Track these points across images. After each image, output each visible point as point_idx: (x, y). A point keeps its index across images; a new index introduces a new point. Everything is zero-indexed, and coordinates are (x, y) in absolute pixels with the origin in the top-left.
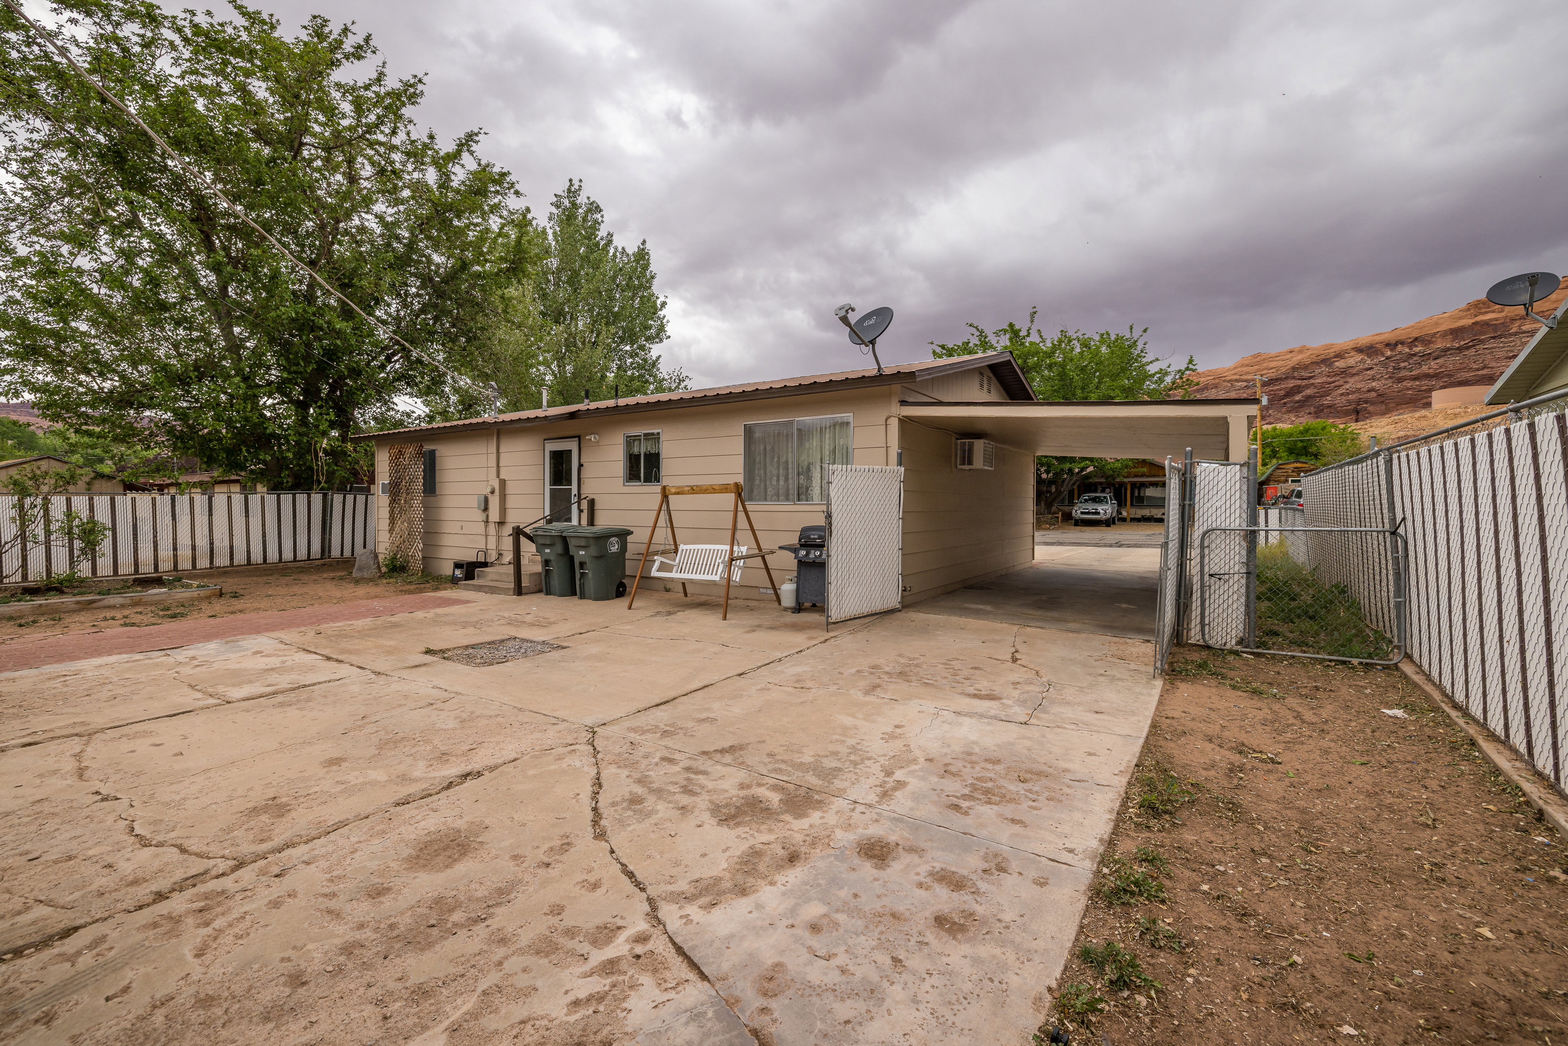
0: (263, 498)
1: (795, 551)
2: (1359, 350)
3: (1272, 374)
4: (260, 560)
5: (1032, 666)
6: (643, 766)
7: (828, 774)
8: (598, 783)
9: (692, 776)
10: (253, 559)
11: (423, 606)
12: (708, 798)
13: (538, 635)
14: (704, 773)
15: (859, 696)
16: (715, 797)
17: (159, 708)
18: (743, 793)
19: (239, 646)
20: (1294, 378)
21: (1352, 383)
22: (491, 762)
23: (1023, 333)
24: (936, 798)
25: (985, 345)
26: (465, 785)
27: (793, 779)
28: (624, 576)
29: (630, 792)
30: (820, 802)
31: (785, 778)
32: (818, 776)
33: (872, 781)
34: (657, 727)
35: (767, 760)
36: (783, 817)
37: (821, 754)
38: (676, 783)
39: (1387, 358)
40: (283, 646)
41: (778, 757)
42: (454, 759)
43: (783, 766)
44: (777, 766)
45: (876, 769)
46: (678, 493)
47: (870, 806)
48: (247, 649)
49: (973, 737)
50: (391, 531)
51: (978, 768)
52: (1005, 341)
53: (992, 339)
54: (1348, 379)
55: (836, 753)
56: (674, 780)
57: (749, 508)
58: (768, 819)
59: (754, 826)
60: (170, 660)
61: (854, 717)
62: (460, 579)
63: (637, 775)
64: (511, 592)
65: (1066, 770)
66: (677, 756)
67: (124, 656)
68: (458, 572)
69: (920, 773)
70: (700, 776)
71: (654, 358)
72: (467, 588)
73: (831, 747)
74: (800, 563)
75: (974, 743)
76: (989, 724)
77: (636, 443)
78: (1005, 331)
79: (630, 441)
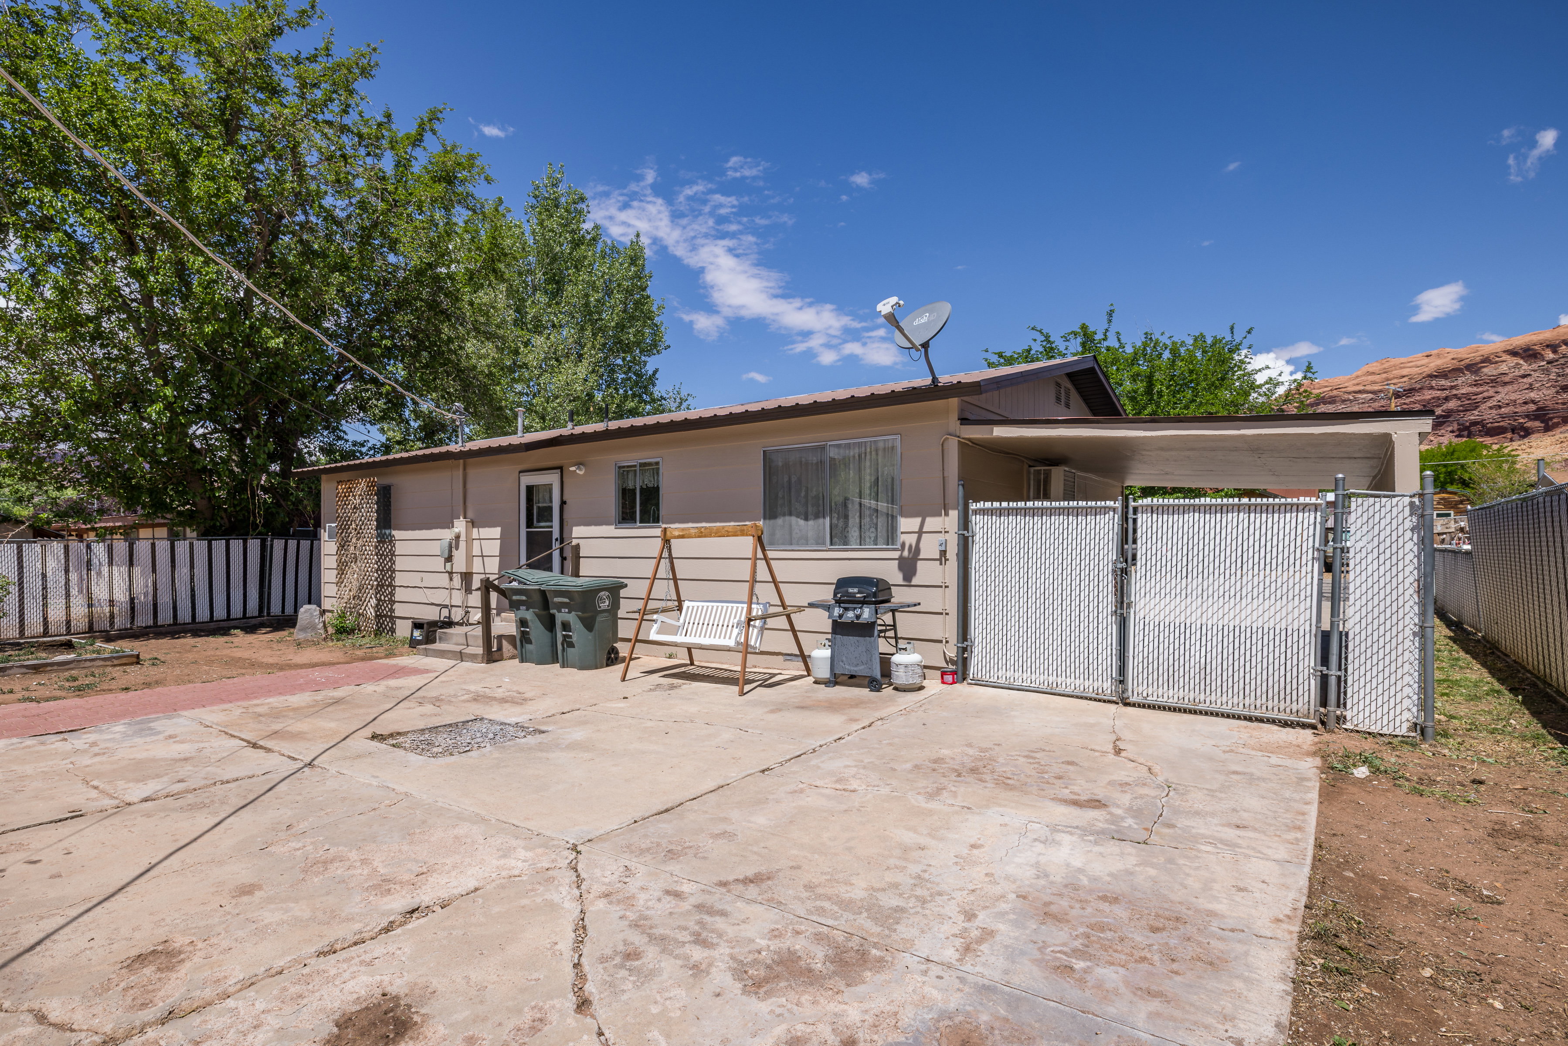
0: (191, 545)
1: (828, 608)
2: (1513, 353)
3: (1404, 384)
4: (188, 619)
5: (1141, 760)
6: (641, 902)
7: (888, 917)
8: (581, 928)
9: (707, 918)
10: (180, 620)
11: (376, 677)
12: (728, 951)
13: (512, 715)
14: (723, 914)
15: (921, 801)
16: (737, 950)
17: (44, 810)
18: (775, 945)
19: (150, 729)
20: (1432, 388)
21: (1504, 394)
22: (444, 894)
23: (1099, 336)
24: (1038, 955)
25: (1050, 351)
26: (409, 926)
27: (841, 923)
28: (617, 639)
29: (625, 942)
30: (881, 960)
31: (830, 922)
32: (875, 920)
33: (947, 928)
34: (658, 845)
35: (805, 894)
36: (830, 983)
37: (877, 885)
38: (685, 929)
39: (1549, 362)
40: (202, 728)
41: (820, 891)
42: (398, 887)
43: (827, 905)
44: (818, 903)
45: (951, 909)
46: (682, 537)
47: (949, 966)
48: (159, 733)
49: (1077, 863)
50: (339, 583)
51: (1089, 910)
52: (1075, 345)
53: (1060, 345)
54: (1500, 389)
55: (896, 886)
56: (683, 923)
57: (771, 554)
58: (811, 984)
59: (792, 995)
60: (67, 746)
61: (915, 831)
62: (420, 643)
63: (631, 915)
64: (480, 659)
65: (1212, 914)
66: (686, 888)
67: (15, 740)
68: (417, 634)
69: (1012, 917)
70: (717, 919)
71: (650, 372)
72: (427, 653)
73: (889, 877)
74: (836, 625)
75: (1080, 870)
76: (1096, 843)
77: (631, 475)
78: (1075, 334)
79: (623, 472)
